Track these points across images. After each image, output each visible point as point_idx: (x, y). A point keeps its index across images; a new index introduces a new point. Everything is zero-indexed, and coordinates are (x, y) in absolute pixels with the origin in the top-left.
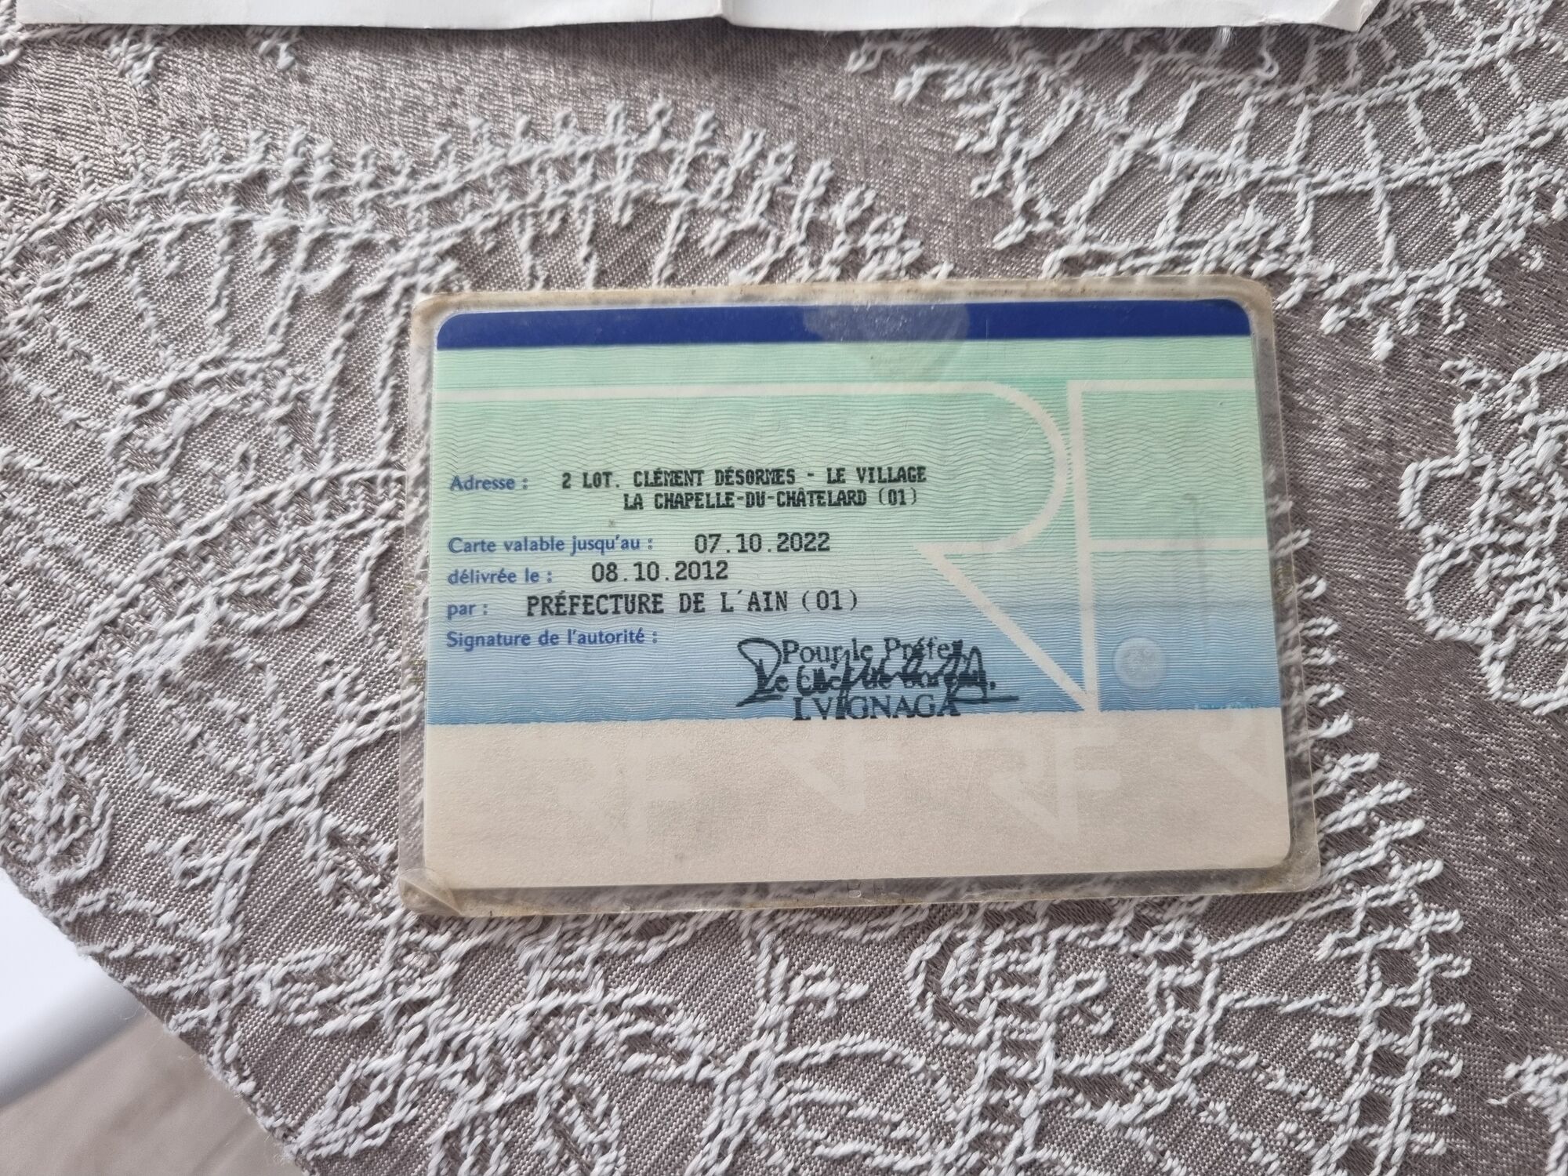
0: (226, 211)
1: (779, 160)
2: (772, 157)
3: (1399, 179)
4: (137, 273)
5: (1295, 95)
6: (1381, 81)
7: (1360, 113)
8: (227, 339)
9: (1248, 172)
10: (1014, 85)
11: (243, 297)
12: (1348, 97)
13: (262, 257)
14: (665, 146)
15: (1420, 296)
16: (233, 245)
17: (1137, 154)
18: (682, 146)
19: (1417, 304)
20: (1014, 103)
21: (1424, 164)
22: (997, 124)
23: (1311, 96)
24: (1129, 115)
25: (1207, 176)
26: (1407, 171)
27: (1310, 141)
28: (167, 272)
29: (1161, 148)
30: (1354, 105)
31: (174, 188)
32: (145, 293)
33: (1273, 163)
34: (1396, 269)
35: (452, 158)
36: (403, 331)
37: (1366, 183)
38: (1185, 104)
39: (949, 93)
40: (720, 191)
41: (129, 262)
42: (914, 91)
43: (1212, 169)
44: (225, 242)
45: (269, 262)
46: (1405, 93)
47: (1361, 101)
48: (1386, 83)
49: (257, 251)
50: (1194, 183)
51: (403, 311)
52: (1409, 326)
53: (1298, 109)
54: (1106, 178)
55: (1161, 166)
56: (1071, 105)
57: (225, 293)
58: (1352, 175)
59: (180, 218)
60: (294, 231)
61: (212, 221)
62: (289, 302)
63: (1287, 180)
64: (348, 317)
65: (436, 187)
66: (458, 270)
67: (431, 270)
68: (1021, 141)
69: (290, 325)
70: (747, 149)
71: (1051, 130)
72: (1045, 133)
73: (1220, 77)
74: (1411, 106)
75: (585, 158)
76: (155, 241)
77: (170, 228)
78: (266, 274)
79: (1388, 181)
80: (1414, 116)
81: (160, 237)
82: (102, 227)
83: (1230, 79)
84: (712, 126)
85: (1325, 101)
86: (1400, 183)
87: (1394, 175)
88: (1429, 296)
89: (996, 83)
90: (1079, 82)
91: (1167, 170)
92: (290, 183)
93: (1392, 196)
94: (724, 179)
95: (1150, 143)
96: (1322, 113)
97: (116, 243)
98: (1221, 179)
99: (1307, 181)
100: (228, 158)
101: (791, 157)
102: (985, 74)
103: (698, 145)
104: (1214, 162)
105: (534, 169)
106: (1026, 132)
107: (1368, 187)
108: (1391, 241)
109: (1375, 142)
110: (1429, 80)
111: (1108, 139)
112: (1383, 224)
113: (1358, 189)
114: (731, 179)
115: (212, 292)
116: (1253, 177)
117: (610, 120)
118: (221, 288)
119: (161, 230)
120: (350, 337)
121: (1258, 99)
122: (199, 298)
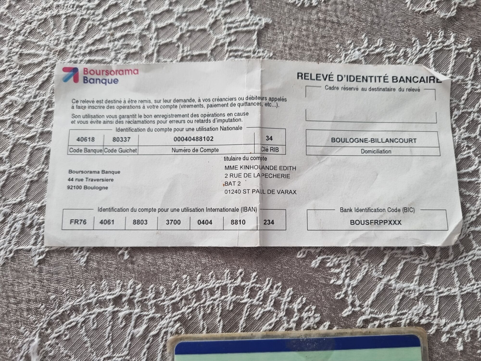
0: (110, 308)
1: (277, 288)
2: (275, 287)
3: (465, 291)
4: (84, 329)
5: (433, 264)
6: (460, 257)
7: (453, 269)
8: (112, 350)
9: (419, 290)
10: (348, 262)
11: (116, 335)
12: (449, 264)
13: (122, 322)
14: (243, 284)
15: (471, 329)
16: (112, 318)
17: (385, 284)
18: (247, 284)
19: (470, 331)
20: (348, 268)
21: (472, 285)
22: (343, 275)
23: (438, 264)
24: (383, 271)
25: (407, 291)
26: (467, 288)
27: (437, 279)
28: (93, 328)
29: (393, 282)
30: (451, 266)
31: (94, 300)
32: (86, 335)
33: (427, 286)
34: (464, 321)
35: (178, 288)
36: (165, 346)
37: (455, 292)
38: (400, 267)
39: (328, 265)
40: (259, 298)
41: (81, 325)
42: (318, 265)
43: (409, 289)
44: (110, 318)
45: (124, 324)
46: (466, 262)
47: (453, 265)
48: (460, 259)
49: (120, 320)
50: (402, 294)
51: (164, 339)
52: (468, 339)
53: (435, 268)
54: (376, 292)
55: (392, 288)
56: (365, 268)
57: (111, 334)
58: (450, 290)
59: (97, 310)
60: (131, 314)
61: (106, 311)
62: (130, 337)
63: (431, 292)
64: (148, 342)
65: (173, 299)
66: (180, 326)
67: (173, 326)
68: (350, 280)
69: (130, 345)
70: (268, 285)
71: (359, 277)
72: (358, 278)
73: (410, 258)
74: (469, 266)
75: (218, 288)
76: (89, 318)
77: (93, 314)
78: (122, 328)
79: (462, 292)
80: (470, 269)
81: (91, 316)
82: (73, 313)
83: (413, 258)
84: (257, 277)
85: (442, 265)
86: (466, 292)
87: (463, 290)
88: (473, 329)
89: (342, 261)
90: (367, 260)
91: (395, 289)
92: (129, 298)
93: (462, 296)
94: (260, 294)
95: (390, 280)
96: (441, 269)
97: (77, 318)
98: (411, 292)
99: (437, 292)
100: (110, 290)
101: (281, 287)
102: (339, 259)
103: (252, 283)
104: (409, 287)
105: (203, 292)
106: (351, 278)
107: (455, 294)
108: (462, 311)
109: (458, 278)
110: (474, 257)
111: (376, 279)
112: (460, 306)
113: (453, 294)
114: (262, 295)
115: (107, 334)
116: (421, 292)
117: (225, 275)
118: (109, 333)
119: (91, 314)
120: (148, 348)
121: (422, 265)
122: (102, 336)
